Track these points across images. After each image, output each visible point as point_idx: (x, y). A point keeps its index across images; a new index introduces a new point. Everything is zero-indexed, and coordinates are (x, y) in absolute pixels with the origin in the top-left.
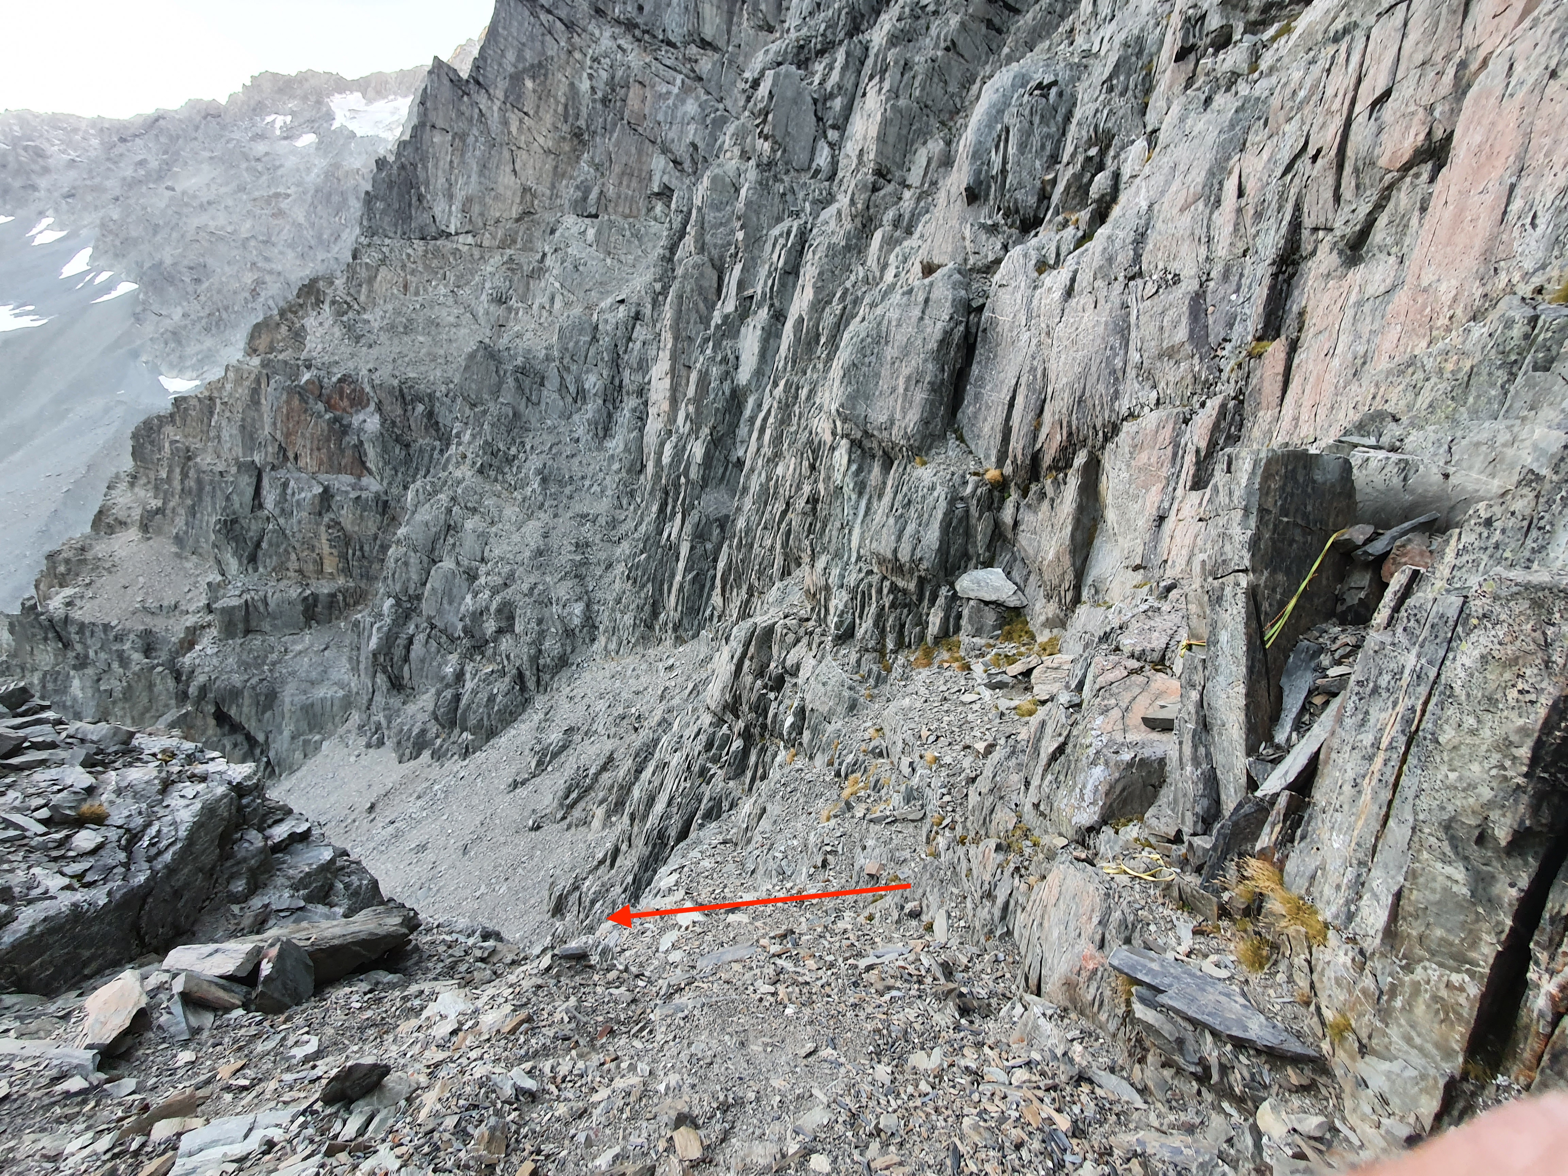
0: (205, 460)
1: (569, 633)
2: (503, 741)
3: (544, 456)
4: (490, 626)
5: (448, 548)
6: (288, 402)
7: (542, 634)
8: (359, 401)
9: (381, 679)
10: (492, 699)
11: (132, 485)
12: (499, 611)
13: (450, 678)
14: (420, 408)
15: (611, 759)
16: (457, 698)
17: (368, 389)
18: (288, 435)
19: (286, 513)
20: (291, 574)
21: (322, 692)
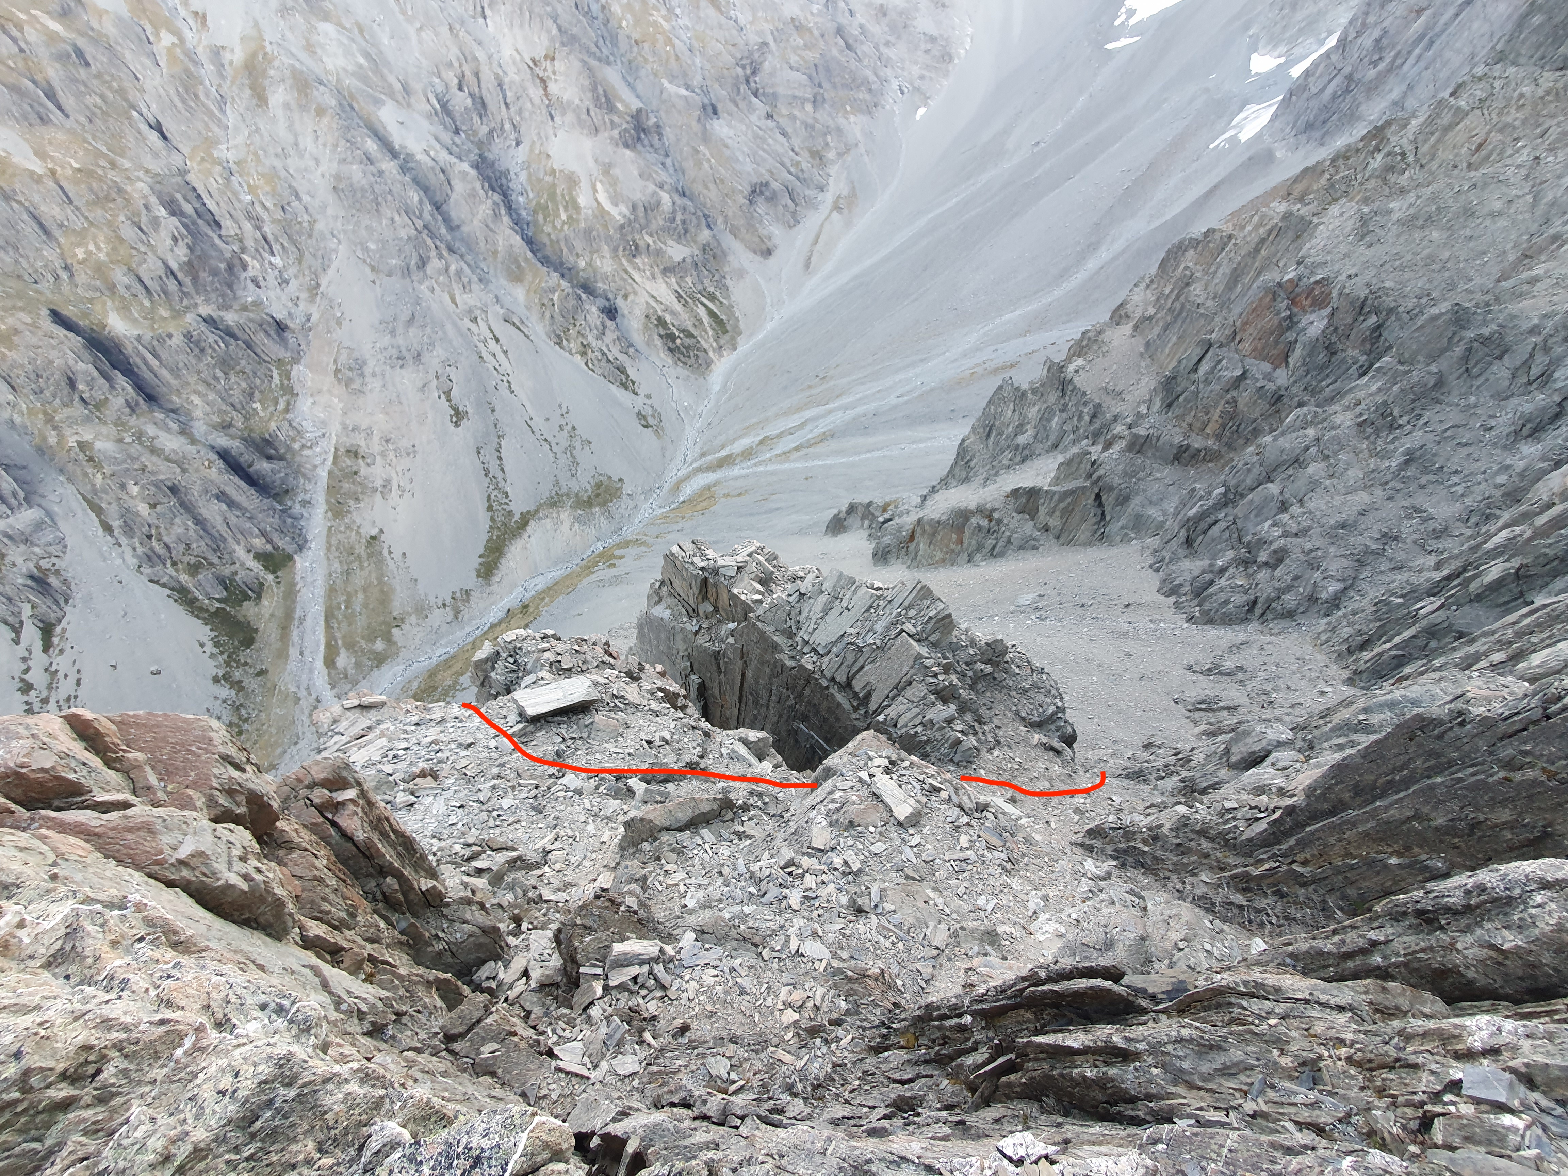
0: (1197, 291)
1: (1312, 599)
2: (1212, 632)
3: (1431, 436)
4: (1263, 557)
5: (1284, 476)
6: (1261, 299)
7: (1289, 588)
8: (1320, 302)
9: (1183, 533)
10: (1226, 602)
11: (1148, 286)
12: (1275, 552)
13: (1216, 568)
14: (1373, 319)
16: (1211, 583)
17: (1335, 294)
18: (1245, 324)
19: (1207, 382)
20: (1184, 425)
21: (1153, 512)
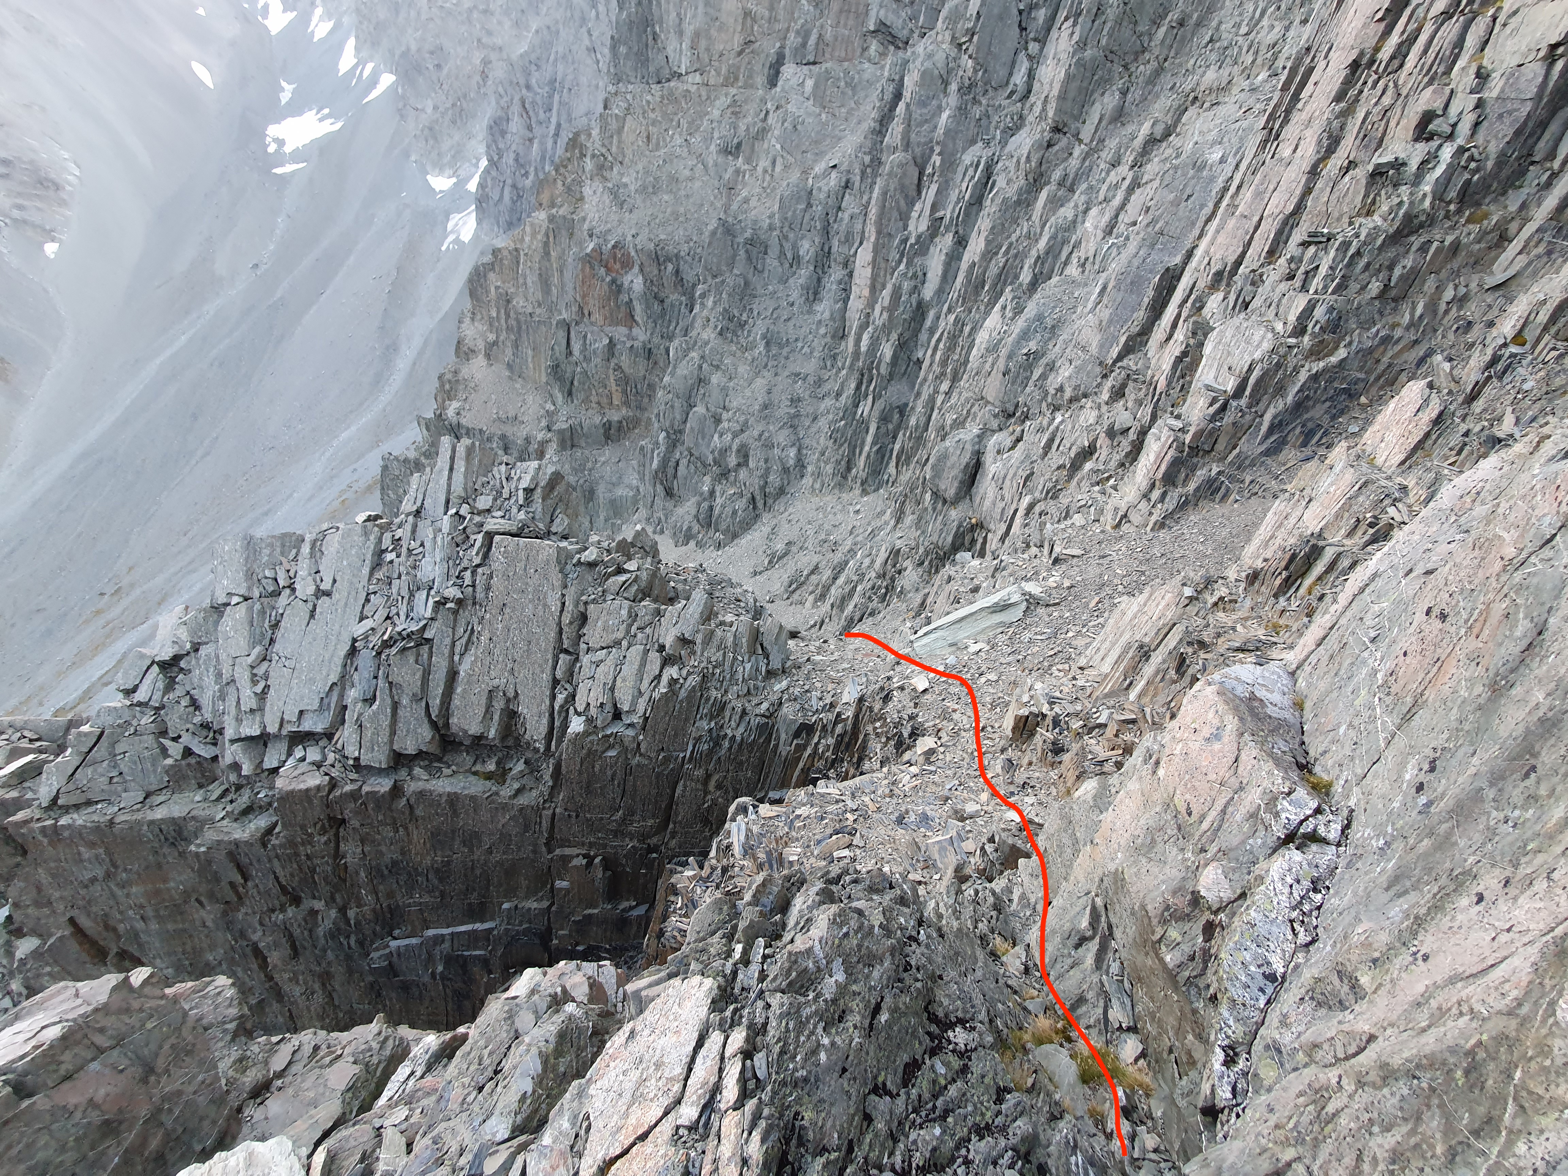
0: (519, 302)
1: (786, 470)
2: (744, 541)
3: (767, 321)
4: (732, 460)
5: (700, 397)
6: (583, 270)
7: (768, 470)
8: (627, 264)
9: (659, 488)
10: (735, 512)
11: (473, 319)
12: (738, 451)
13: (706, 494)
14: (670, 267)
15: (817, 567)
16: (711, 508)
17: (633, 253)
18: (584, 297)
19: (587, 359)
20: (594, 405)
21: (620, 492)
